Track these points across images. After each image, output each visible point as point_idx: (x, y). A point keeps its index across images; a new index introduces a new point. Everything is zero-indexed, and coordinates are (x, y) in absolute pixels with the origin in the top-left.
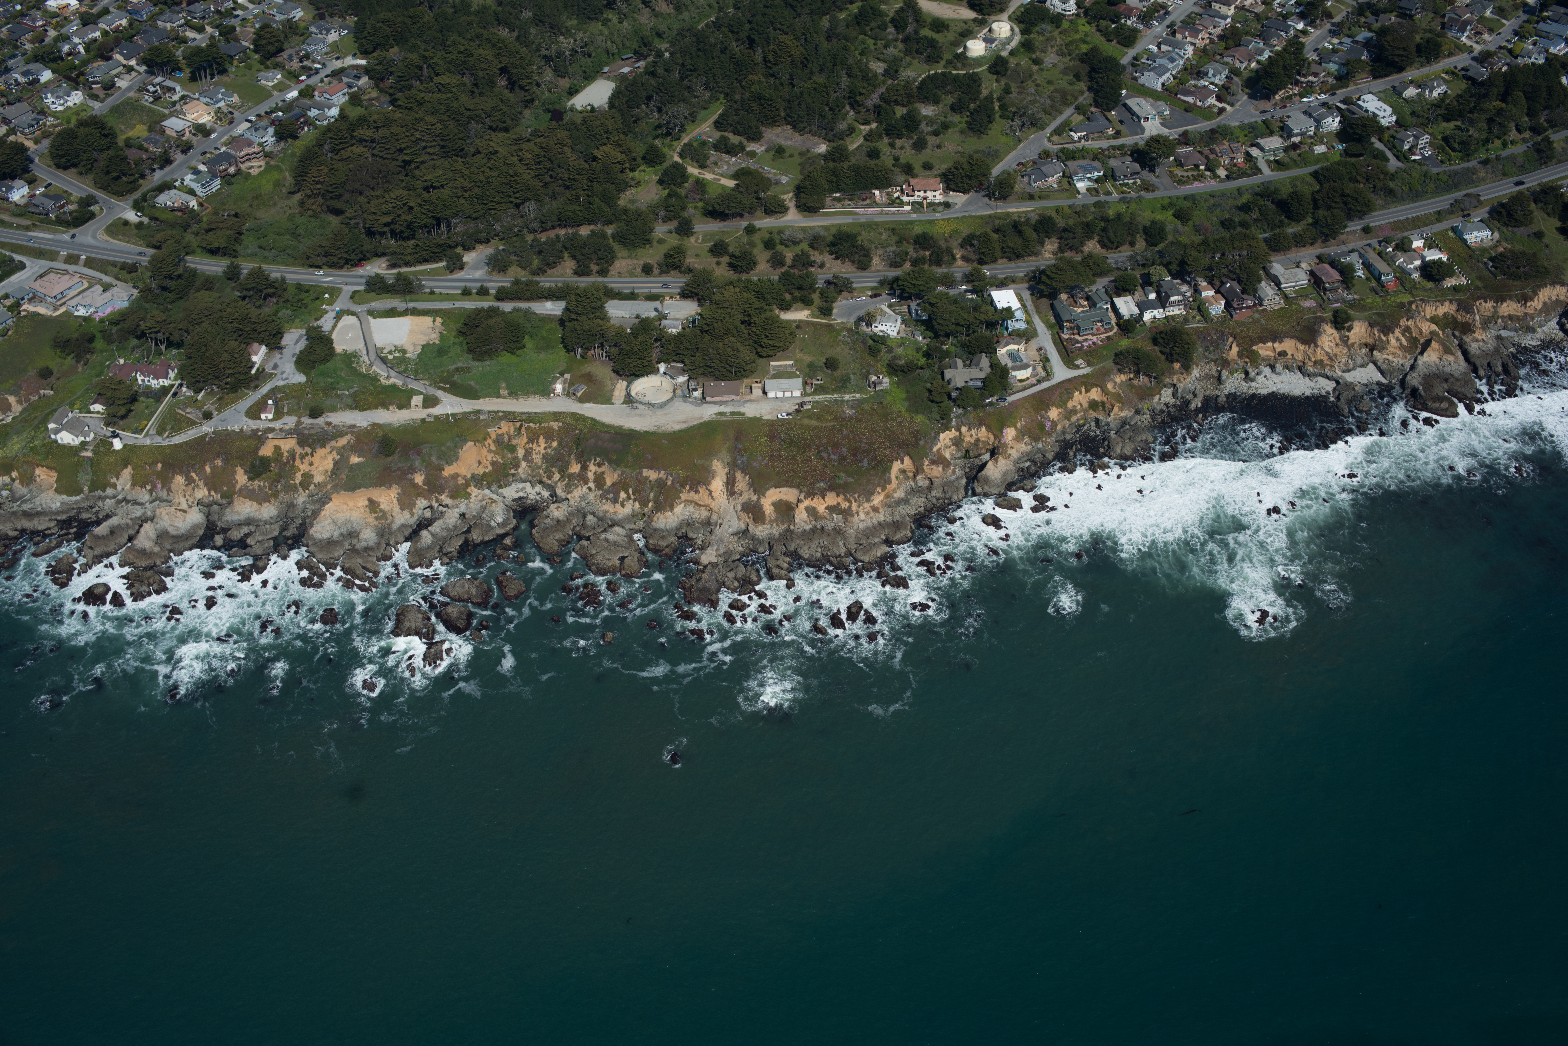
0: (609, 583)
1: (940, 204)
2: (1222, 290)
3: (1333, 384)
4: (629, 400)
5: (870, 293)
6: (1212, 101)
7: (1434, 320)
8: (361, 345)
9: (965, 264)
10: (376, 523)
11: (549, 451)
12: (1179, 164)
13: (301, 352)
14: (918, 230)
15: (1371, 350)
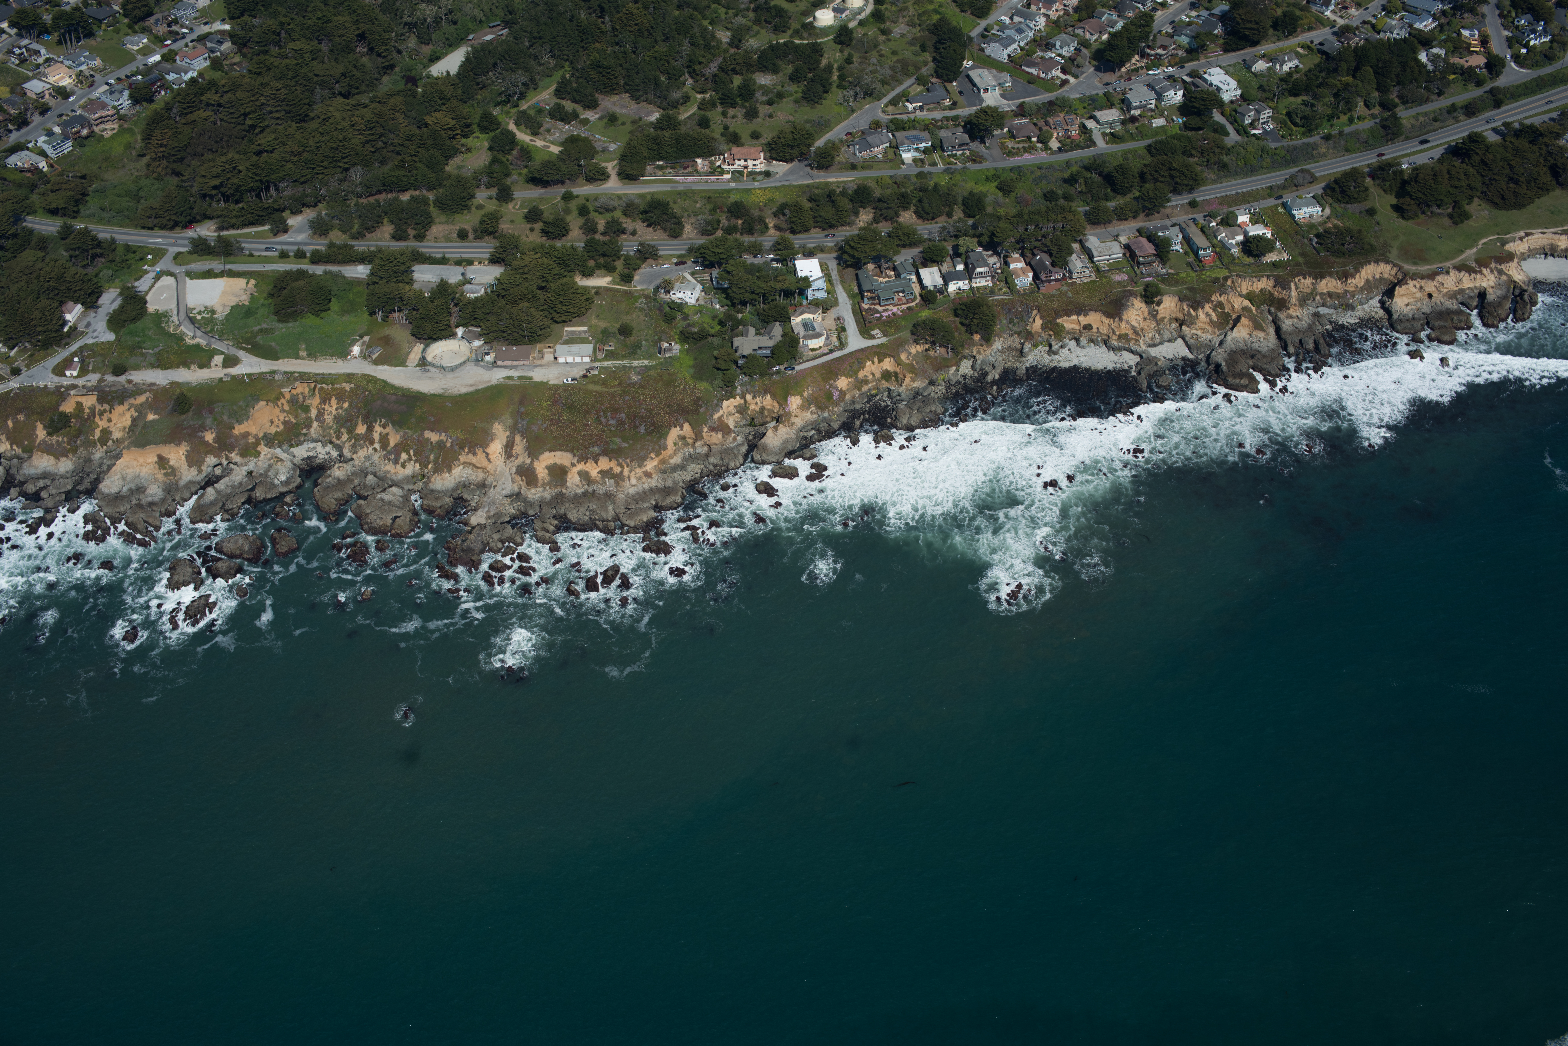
0: (378, 542)
1: (761, 173)
2: (1033, 263)
3: (1137, 359)
4: (423, 363)
5: (675, 261)
6: (1056, 73)
7: (1250, 296)
8: (173, 306)
9: (778, 234)
10: (165, 479)
11: (340, 411)
12: (1012, 136)
13: (114, 311)
14: (734, 198)
15: (1181, 325)
